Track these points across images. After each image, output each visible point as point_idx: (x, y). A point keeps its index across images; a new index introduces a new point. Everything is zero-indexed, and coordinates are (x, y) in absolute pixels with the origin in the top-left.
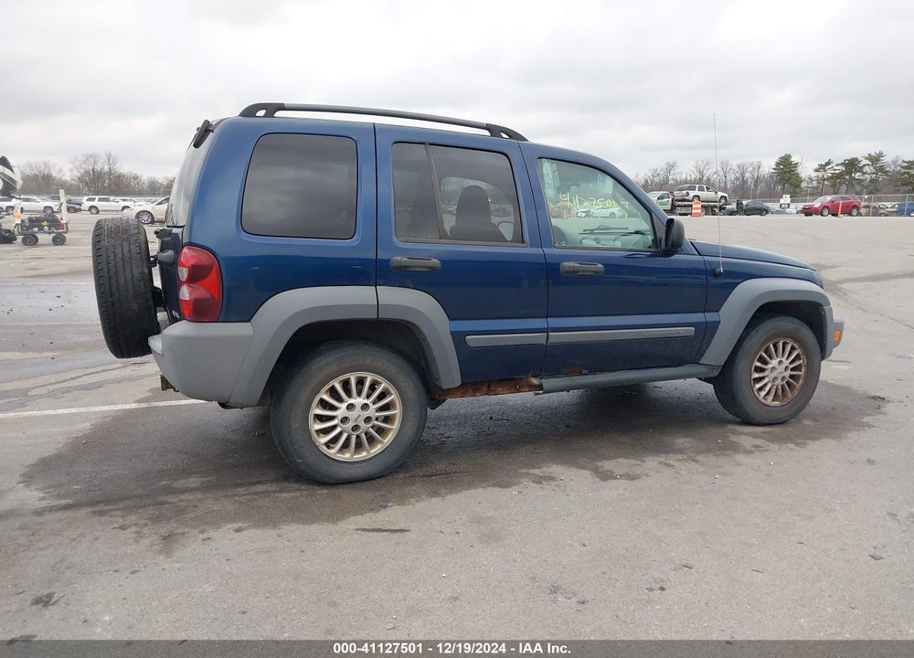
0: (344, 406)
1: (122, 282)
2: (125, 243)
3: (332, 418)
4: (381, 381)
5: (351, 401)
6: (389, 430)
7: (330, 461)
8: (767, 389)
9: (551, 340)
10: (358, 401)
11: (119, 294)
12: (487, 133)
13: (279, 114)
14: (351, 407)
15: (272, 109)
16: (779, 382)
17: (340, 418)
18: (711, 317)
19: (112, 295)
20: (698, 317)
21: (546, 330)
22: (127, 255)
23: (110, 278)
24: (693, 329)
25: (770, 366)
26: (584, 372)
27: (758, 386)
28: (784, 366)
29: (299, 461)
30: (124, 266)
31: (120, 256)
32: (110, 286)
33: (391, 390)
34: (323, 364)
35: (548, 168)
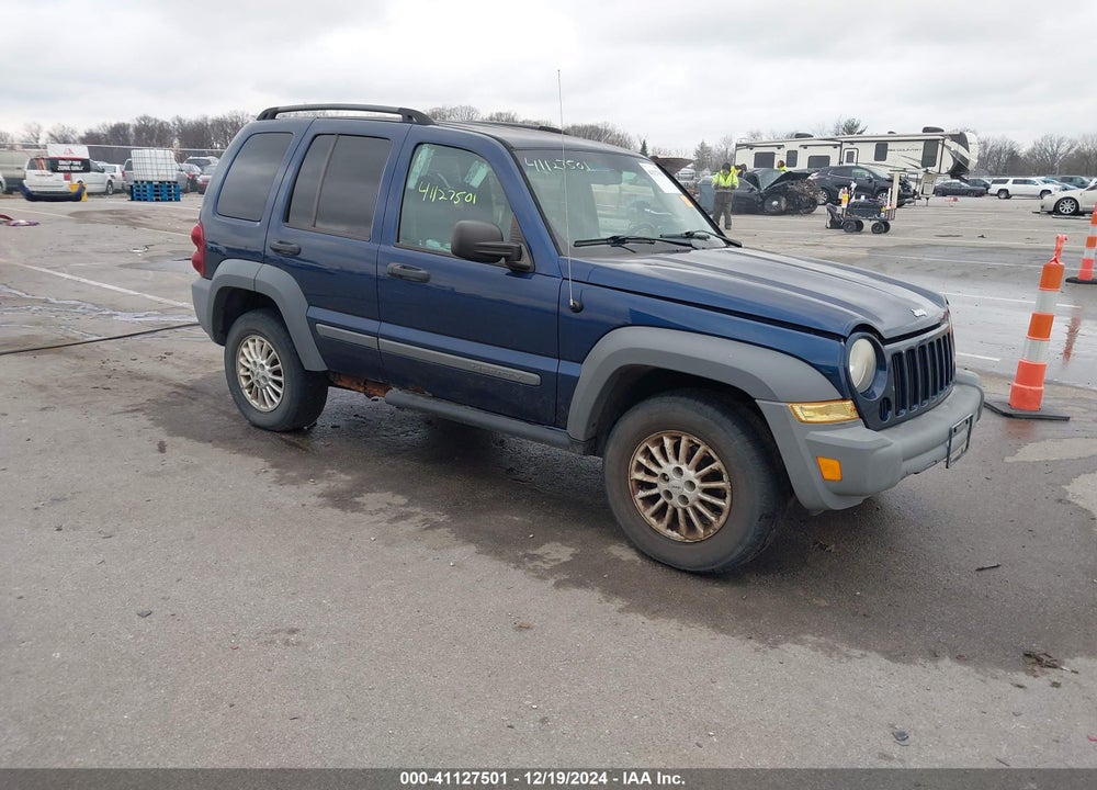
18: (567, 368)
20: (549, 364)
21: (377, 335)
24: (537, 377)
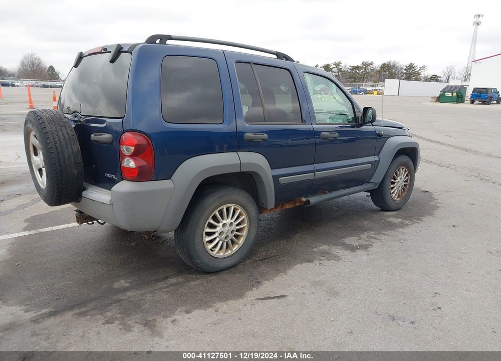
0: (221, 224)
1: (66, 156)
2: (63, 129)
3: (214, 233)
4: (238, 208)
5: (224, 222)
6: (241, 236)
7: (214, 259)
8: (395, 192)
9: (316, 177)
10: (228, 221)
11: (65, 164)
12: (275, 57)
13: (168, 42)
14: (224, 225)
15: (164, 38)
16: (400, 188)
17: (219, 232)
19: (60, 165)
22: (67, 137)
23: (58, 153)
25: (397, 181)
26: (326, 192)
27: (392, 191)
28: (402, 180)
29: (199, 261)
30: (66, 144)
31: (62, 137)
32: (59, 159)
33: (243, 213)
34: (210, 201)
35: (308, 78)
